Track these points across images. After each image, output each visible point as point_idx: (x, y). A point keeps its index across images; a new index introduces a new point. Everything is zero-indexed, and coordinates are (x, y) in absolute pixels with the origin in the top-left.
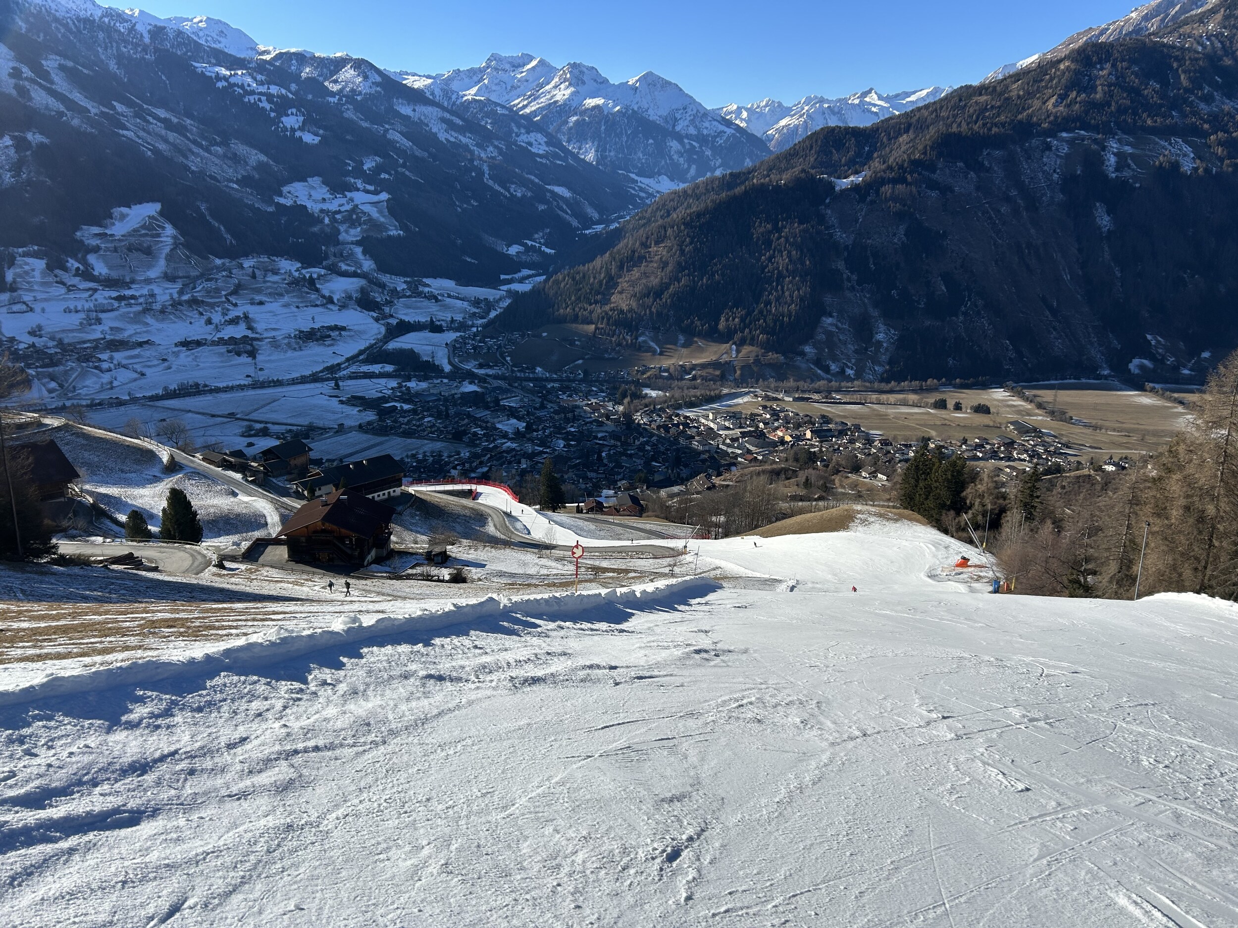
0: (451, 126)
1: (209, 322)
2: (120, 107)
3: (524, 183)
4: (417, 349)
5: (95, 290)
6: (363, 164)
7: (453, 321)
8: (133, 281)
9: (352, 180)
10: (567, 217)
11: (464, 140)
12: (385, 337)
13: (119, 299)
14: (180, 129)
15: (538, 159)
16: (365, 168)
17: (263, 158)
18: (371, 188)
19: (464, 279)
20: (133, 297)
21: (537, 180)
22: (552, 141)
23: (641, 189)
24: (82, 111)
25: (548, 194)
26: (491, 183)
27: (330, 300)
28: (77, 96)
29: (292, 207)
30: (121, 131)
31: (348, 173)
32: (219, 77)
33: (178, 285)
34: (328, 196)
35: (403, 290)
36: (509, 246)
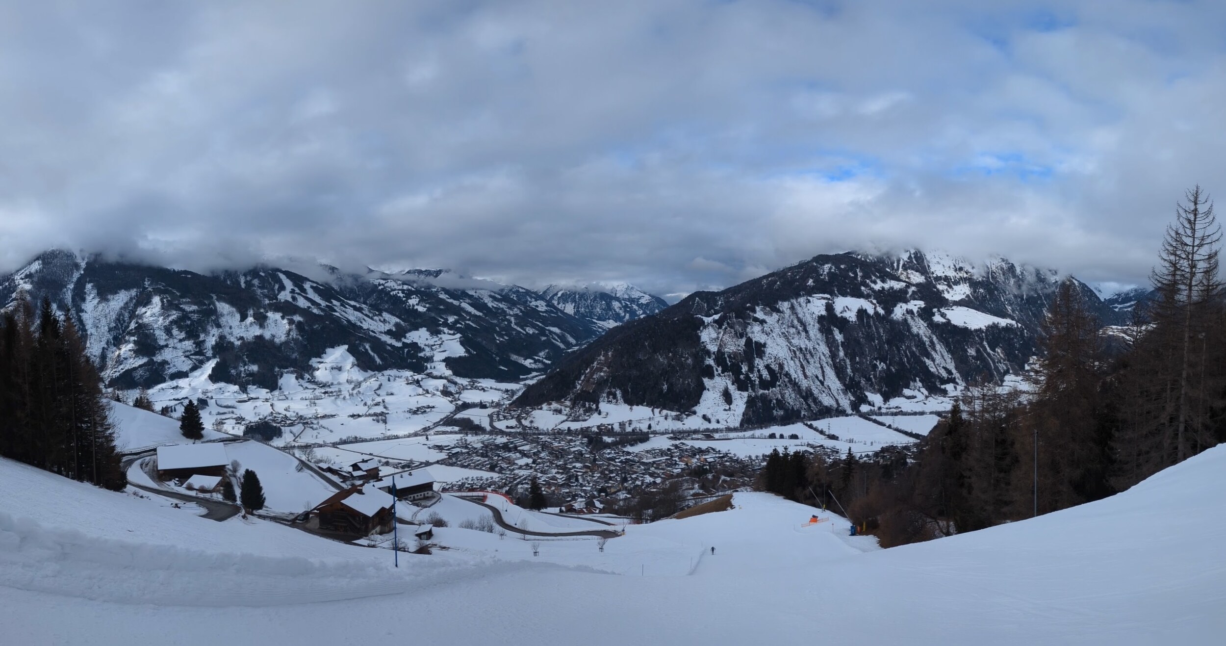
0: (494, 299)
1: (365, 404)
2: (335, 302)
3: (534, 326)
4: (472, 418)
5: (315, 389)
6: (448, 320)
7: (493, 402)
8: (332, 384)
9: (442, 328)
10: (558, 343)
11: (501, 306)
12: (455, 411)
13: (325, 393)
14: (359, 310)
15: (541, 314)
16: (449, 322)
17: (398, 320)
18: (452, 332)
19: (501, 377)
20: (332, 392)
21: (541, 325)
22: (549, 304)
23: (599, 327)
24: (318, 305)
25: (547, 332)
26: (515, 327)
27: (427, 392)
28: (318, 299)
29: (410, 343)
30: (334, 313)
31: (440, 325)
32: (380, 285)
33: (352, 386)
34: (429, 337)
35: (466, 385)
36: (525, 360)
